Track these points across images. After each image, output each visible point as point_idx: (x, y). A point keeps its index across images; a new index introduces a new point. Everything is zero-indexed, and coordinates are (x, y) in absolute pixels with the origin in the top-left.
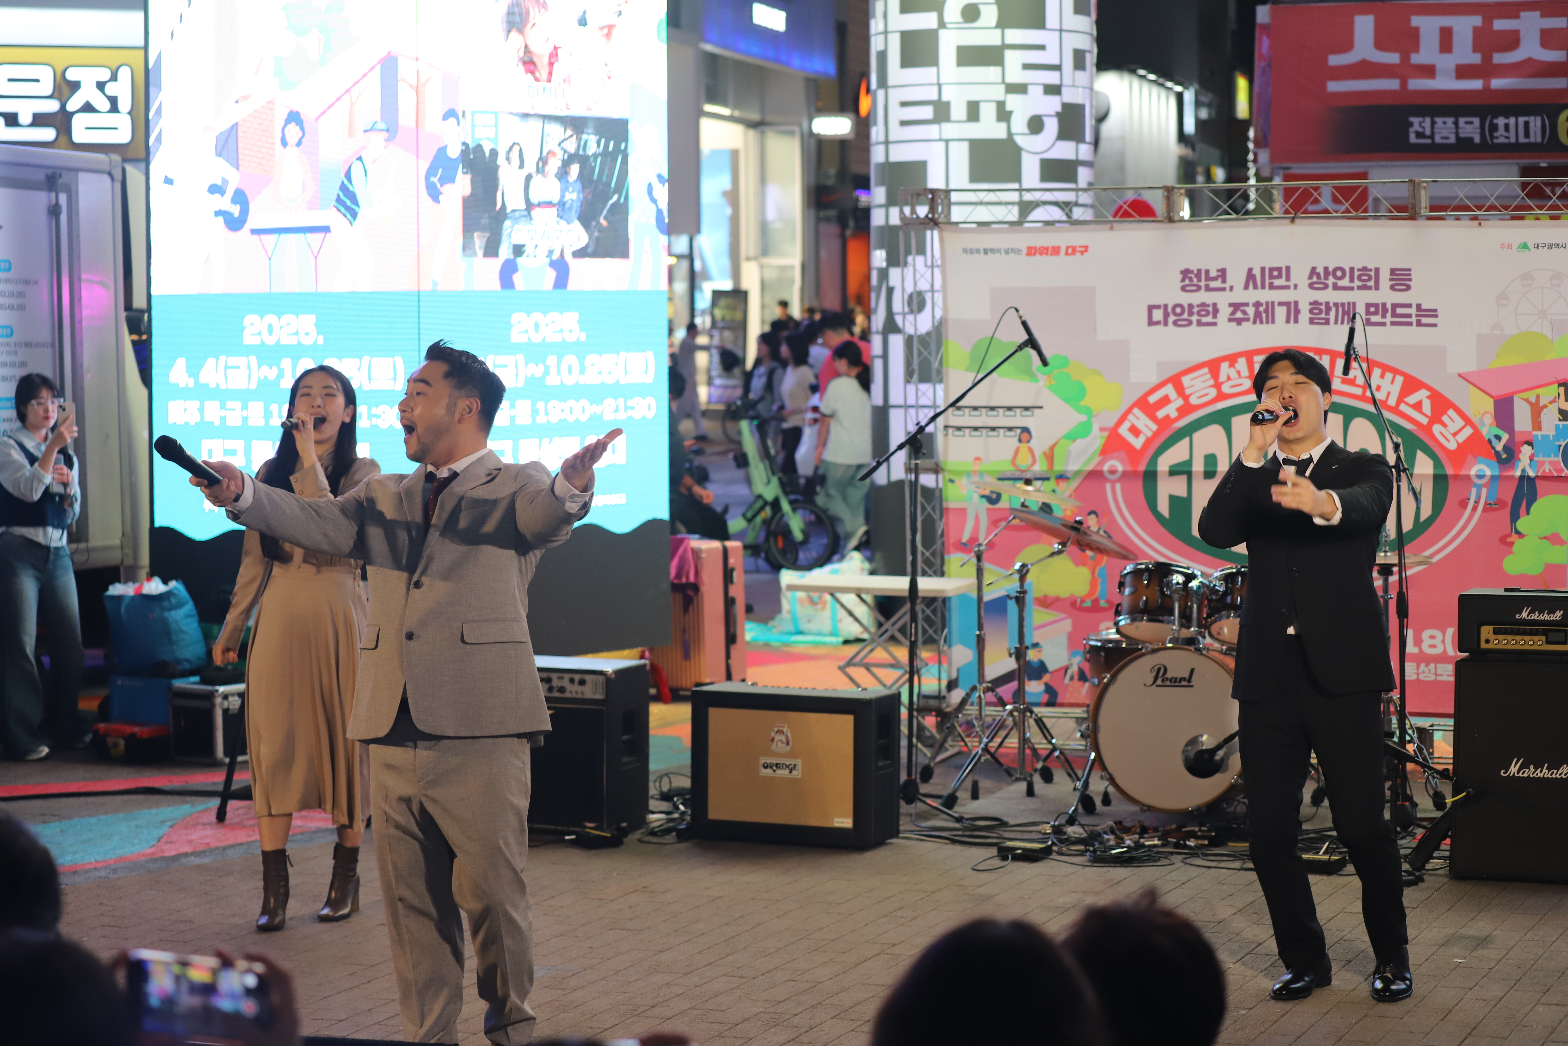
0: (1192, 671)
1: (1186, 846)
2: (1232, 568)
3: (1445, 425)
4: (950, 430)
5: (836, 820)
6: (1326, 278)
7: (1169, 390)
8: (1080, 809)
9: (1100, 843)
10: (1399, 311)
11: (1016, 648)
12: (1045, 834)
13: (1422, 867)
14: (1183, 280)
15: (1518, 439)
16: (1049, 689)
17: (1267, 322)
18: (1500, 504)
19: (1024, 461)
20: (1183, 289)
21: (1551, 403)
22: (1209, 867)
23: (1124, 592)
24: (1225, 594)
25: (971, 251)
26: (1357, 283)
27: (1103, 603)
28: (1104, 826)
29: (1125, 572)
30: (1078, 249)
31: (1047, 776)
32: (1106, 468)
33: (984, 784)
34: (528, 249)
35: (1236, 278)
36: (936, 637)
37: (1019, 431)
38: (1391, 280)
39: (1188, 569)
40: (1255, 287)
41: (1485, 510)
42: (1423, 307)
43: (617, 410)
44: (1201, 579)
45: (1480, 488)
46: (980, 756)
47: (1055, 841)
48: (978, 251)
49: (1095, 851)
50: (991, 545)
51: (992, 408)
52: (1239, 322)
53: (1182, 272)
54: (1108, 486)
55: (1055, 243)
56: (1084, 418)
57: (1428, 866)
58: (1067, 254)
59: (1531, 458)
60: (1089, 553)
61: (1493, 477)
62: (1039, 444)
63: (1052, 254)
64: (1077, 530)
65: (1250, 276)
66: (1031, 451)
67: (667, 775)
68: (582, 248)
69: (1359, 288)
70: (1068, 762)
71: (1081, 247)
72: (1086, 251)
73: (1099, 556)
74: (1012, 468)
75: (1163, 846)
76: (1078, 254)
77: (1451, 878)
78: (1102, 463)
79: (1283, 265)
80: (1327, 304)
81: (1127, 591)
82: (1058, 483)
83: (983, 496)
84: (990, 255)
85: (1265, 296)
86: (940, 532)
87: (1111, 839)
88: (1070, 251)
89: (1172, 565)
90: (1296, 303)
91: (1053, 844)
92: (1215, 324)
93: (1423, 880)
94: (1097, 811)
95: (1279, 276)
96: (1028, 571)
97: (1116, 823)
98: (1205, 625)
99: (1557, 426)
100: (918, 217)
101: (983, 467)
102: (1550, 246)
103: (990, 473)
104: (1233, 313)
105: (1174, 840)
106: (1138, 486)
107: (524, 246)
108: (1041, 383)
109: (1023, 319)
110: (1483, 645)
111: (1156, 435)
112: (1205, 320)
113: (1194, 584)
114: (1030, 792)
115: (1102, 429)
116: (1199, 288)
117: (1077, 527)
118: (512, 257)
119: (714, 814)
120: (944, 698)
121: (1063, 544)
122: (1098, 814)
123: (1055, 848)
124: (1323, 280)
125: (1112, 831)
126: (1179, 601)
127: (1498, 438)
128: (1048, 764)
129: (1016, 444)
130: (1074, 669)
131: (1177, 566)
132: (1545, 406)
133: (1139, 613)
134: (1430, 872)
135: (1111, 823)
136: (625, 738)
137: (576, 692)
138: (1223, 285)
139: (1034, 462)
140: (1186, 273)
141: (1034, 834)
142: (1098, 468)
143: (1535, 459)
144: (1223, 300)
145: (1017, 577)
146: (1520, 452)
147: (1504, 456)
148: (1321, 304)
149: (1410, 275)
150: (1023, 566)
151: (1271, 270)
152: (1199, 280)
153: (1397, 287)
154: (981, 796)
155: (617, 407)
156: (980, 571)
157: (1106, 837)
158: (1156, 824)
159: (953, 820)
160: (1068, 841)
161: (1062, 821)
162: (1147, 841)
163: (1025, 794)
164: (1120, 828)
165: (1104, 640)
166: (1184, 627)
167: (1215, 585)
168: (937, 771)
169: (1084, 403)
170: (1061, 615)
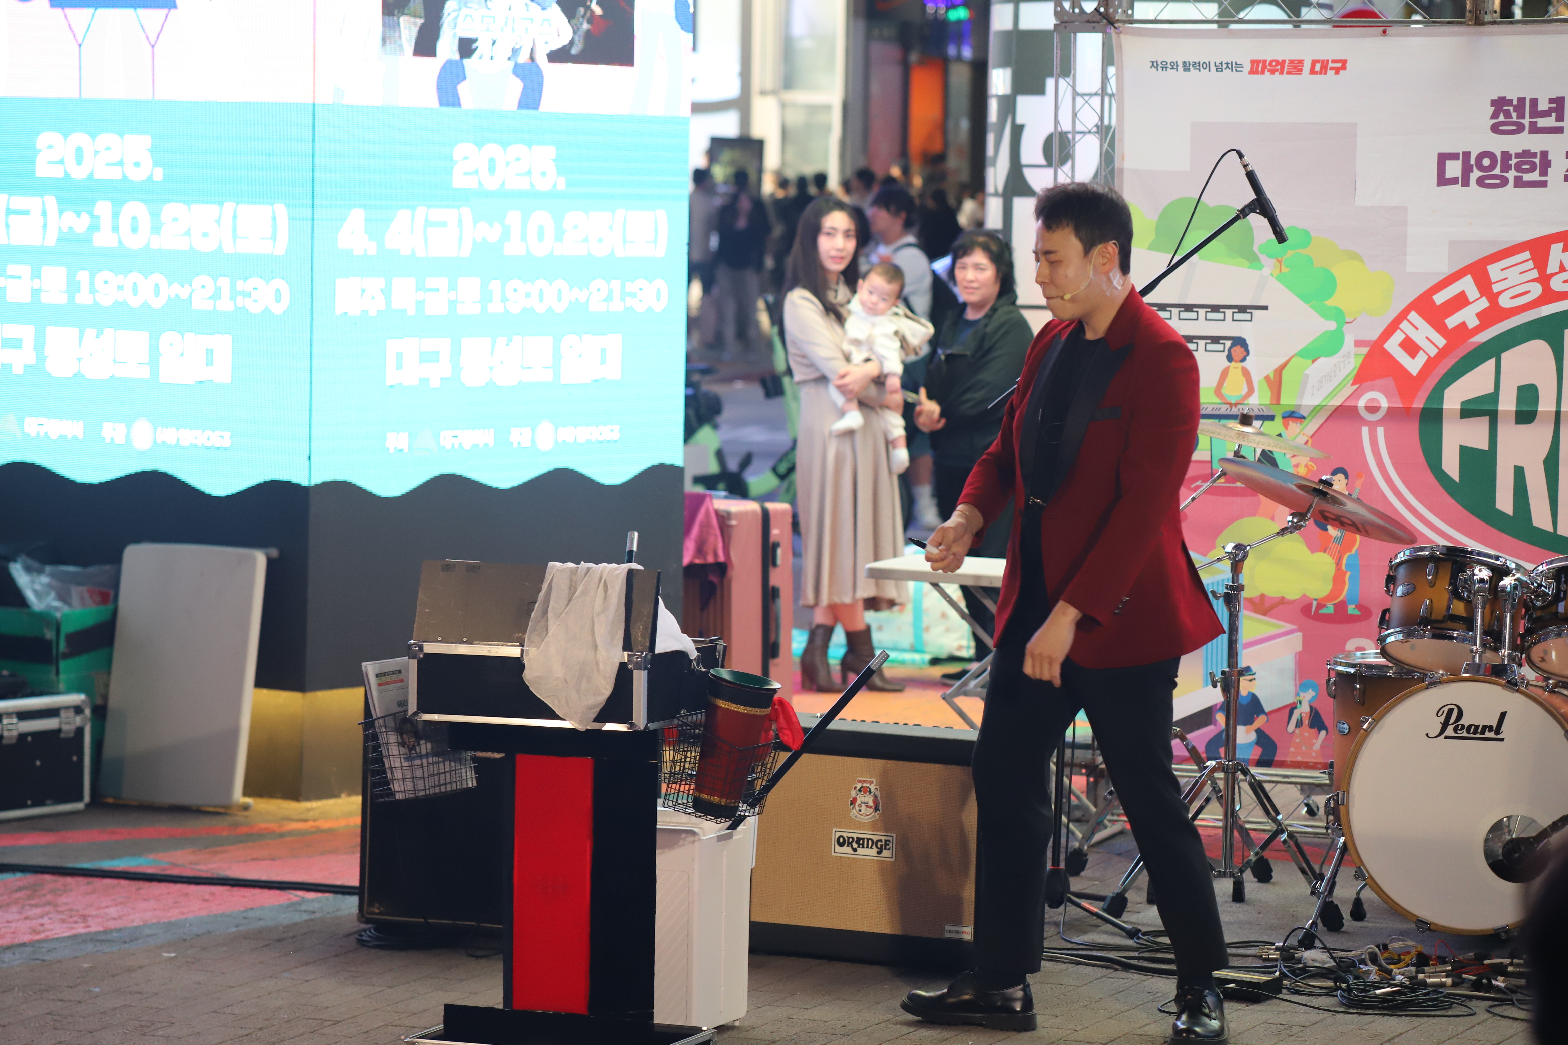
0: (1503, 715)
1: (1490, 988)
5: (947, 928)
7: (1467, 285)
8: (1320, 925)
9: (1356, 978)
11: (1223, 673)
12: (1268, 960)
14: (1495, 116)
20: (1495, 129)
23: (1394, 591)
24: (1555, 598)
25: (1165, 66)
27: (1352, 610)
28: (1359, 952)
29: (1398, 561)
30: (1331, 65)
31: (1263, 873)
32: (1362, 403)
34: (482, 47)
37: (1228, 343)
39: (1497, 559)
43: (609, 298)
44: (1518, 575)
47: (1285, 970)
48: (1174, 66)
49: (1349, 990)
51: (1189, 308)
53: (1493, 102)
54: (1365, 430)
55: (1296, 56)
56: (1332, 325)
58: (1313, 72)
62: (1259, 364)
63: (1289, 72)
64: (1322, 494)
66: (1246, 373)
68: (564, 47)
71: (1335, 61)
72: (1344, 67)
75: (1455, 985)
76: (1331, 73)
78: (1356, 395)
81: (1400, 591)
82: (1286, 426)
84: (1194, 72)
87: (1372, 971)
88: (1318, 67)
89: (1471, 553)
91: (1283, 975)
92: (1543, 184)
94: (1343, 929)
96: (1245, 556)
97: (1378, 946)
98: (1521, 646)
100: (1082, 11)
105: (1474, 978)
107: (475, 40)
108: (1266, 271)
109: (1250, 168)
111: (1443, 353)
112: (1527, 177)
113: (1507, 582)
114: (1239, 895)
115: (1358, 344)
116: (1520, 129)
117: (1322, 491)
121: (1301, 515)
122: (1345, 933)
123: (1285, 982)
125: (1374, 959)
126: (1483, 608)
128: (1266, 854)
129: (1227, 364)
130: (1304, 709)
131: (1479, 554)
133: (1419, 625)
135: (1372, 947)
138: (1559, 124)
139: (1251, 391)
140: (1499, 104)
141: (1250, 960)
142: (1350, 403)
144: (1558, 147)
145: (1227, 565)
150: (1238, 547)
152: (1521, 116)
155: (610, 292)
157: (1364, 968)
158: (1442, 952)
159: (1124, 934)
160: (1306, 972)
161: (1293, 941)
162: (1430, 977)
163: (1231, 899)
164: (1386, 955)
165: (1360, 665)
166: (1490, 648)
167: (1540, 585)
168: (1091, 858)
169: (1330, 303)
170: (1286, 626)
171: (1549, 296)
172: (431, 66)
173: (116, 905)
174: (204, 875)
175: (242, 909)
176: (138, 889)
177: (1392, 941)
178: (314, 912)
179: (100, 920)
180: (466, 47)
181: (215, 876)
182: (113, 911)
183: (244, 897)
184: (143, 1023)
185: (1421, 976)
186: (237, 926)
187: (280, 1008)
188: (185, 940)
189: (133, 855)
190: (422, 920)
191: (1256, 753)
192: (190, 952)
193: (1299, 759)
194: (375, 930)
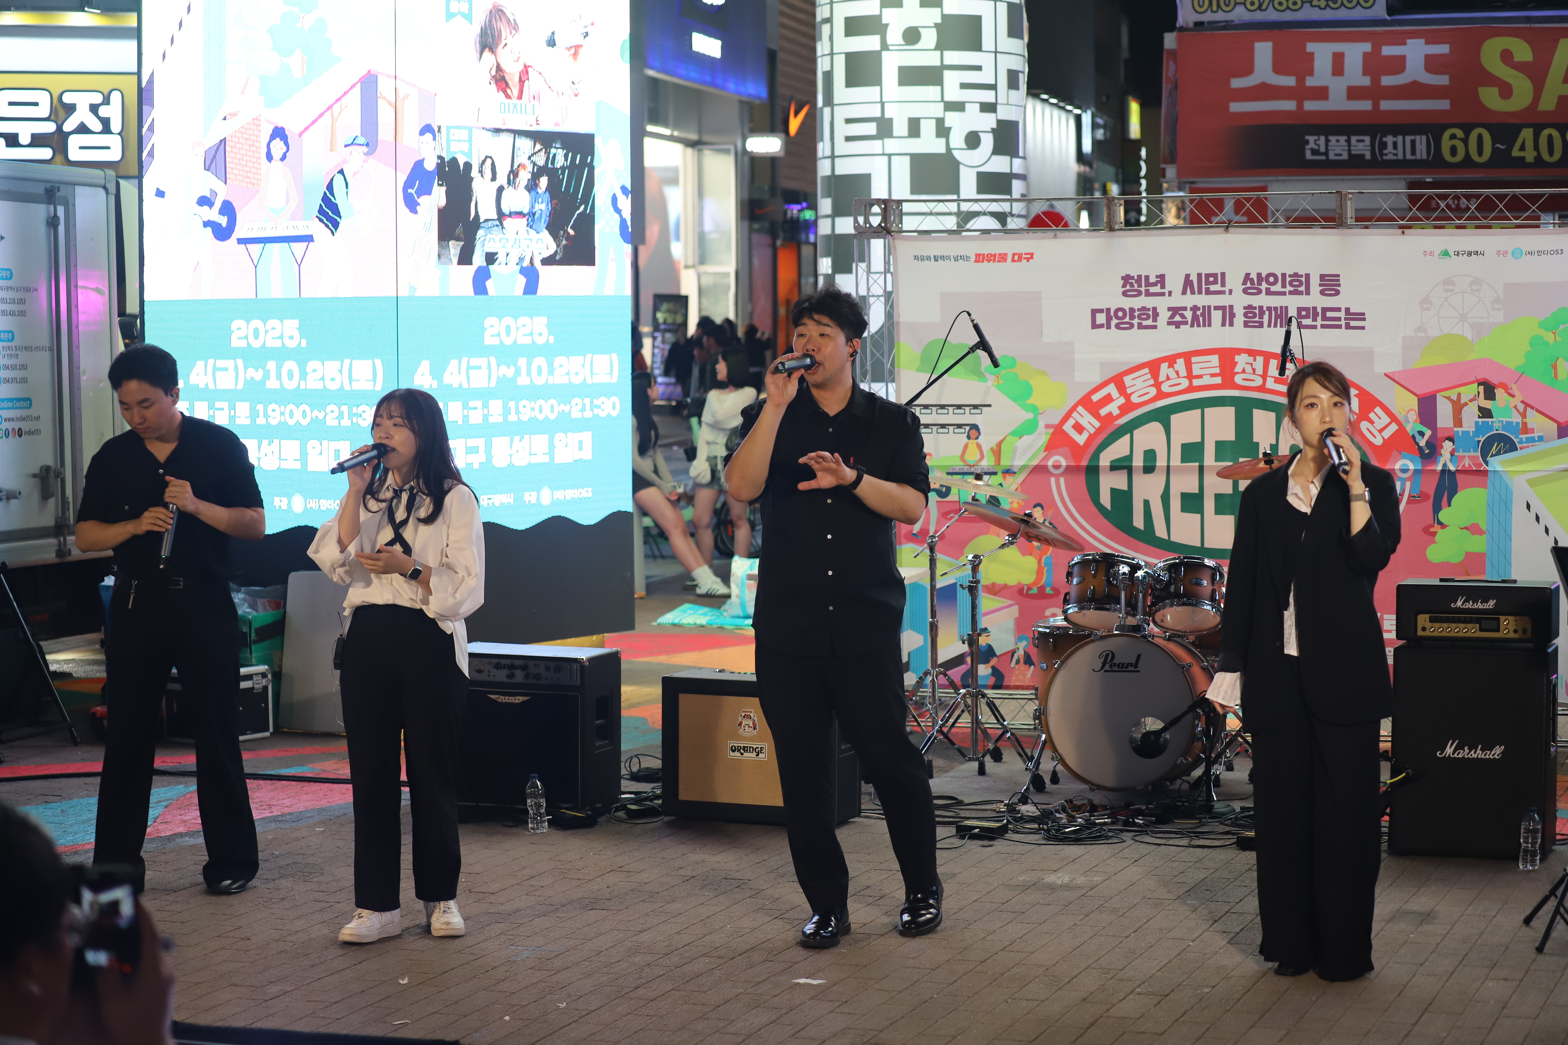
1: (1134, 824)
2: (1174, 559)
3: (1372, 422)
6: (1260, 284)
7: (1112, 389)
8: (1031, 788)
9: (1053, 821)
10: (1329, 314)
12: (1000, 812)
14: (1124, 286)
15: (1440, 435)
17: (1204, 326)
18: (1423, 496)
19: (972, 456)
20: (1125, 294)
21: (1471, 401)
22: (1159, 845)
23: (1072, 581)
24: (1169, 583)
25: (922, 258)
26: (1289, 288)
28: (1055, 805)
29: (1073, 562)
30: (1024, 256)
31: (997, 756)
32: (1050, 463)
33: (938, 763)
34: (501, 257)
35: (1175, 283)
37: (968, 428)
38: (1320, 285)
39: (1133, 559)
40: (1193, 293)
42: (1352, 311)
43: (583, 410)
44: (1145, 570)
45: (1404, 481)
46: (935, 738)
47: (1010, 819)
48: (928, 258)
49: (1048, 831)
50: (942, 537)
51: (942, 407)
52: (1178, 325)
53: (1123, 278)
54: (1053, 480)
55: (1002, 251)
56: (1030, 416)
58: (1013, 260)
59: (1452, 454)
60: (1035, 544)
61: (1416, 471)
62: (987, 440)
63: (1000, 261)
64: (1026, 522)
65: (1188, 281)
66: (979, 446)
67: (636, 756)
68: (551, 256)
69: (1291, 293)
70: (1017, 742)
71: (1026, 254)
72: (1032, 258)
73: (1045, 547)
75: (1112, 823)
76: (1024, 261)
78: (1046, 458)
79: (1218, 271)
80: (1261, 308)
81: (1075, 581)
82: (1004, 478)
84: (940, 262)
85: (1202, 300)
87: (1062, 817)
88: (1016, 258)
89: (1118, 556)
90: (1231, 307)
91: (1008, 821)
92: (1154, 327)
94: (1046, 790)
95: (1215, 282)
96: (980, 562)
97: (1066, 801)
98: (1150, 613)
99: (1477, 423)
100: (871, 226)
102: (1470, 254)
103: (940, 468)
104: (1172, 317)
105: (1124, 818)
106: (1081, 481)
107: (497, 253)
108: (989, 383)
109: (975, 322)
110: (1420, 633)
111: (1098, 431)
112: (1145, 323)
113: (1140, 574)
114: (982, 771)
115: (1047, 426)
116: (1139, 293)
117: (1026, 520)
119: (683, 796)
121: (1013, 536)
122: (1046, 792)
123: (1010, 827)
124: (1256, 286)
125: (1064, 810)
126: (1125, 590)
127: (1422, 434)
128: (999, 744)
129: (967, 441)
130: (1020, 653)
131: (1122, 557)
132: (1466, 404)
133: (1087, 602)
135: (1063, 802)
136: (597, 722)
137: (552, 679)
138: (1163, 291)
139: (982, 457)
140: (1126, 279)
141: (989, 812)
142: (1042, 464)
143: (1456, 454)
144: (1162, 305)
145: (969, 567)
146: (1442, 447)
147: (1427, 451)
148: (1255, 308)
149: (1339, 280)
150: (976, 557)
151: (1208, 276)
152: (1140, 285)
153: (1326, 292)
155: (584, 405)
156: (933, 562)
157: (1058, 815)
160: (1022, 819)
161: (1015, 800)
162: (1098, 819)
163: (977, 773)
164: (1071, 807)
165: (1053, 627)
166: (1130, 615)
167: (1159, 575)
169: (1029, 402)
170: (1008, 602)
171: (1161, 395)
173: (289, 798)
176: (303, 788)
177: (1075, 797)
179: (280, 806)
180: (491, 258)
182: (287, 801)
184: (305, 872)
185: (1092, 819)
188: (331, 819)
189: (299, 765)
190: (475, 804)
191: (992, 681)
192: (334, 826)
193: (1018, 684)
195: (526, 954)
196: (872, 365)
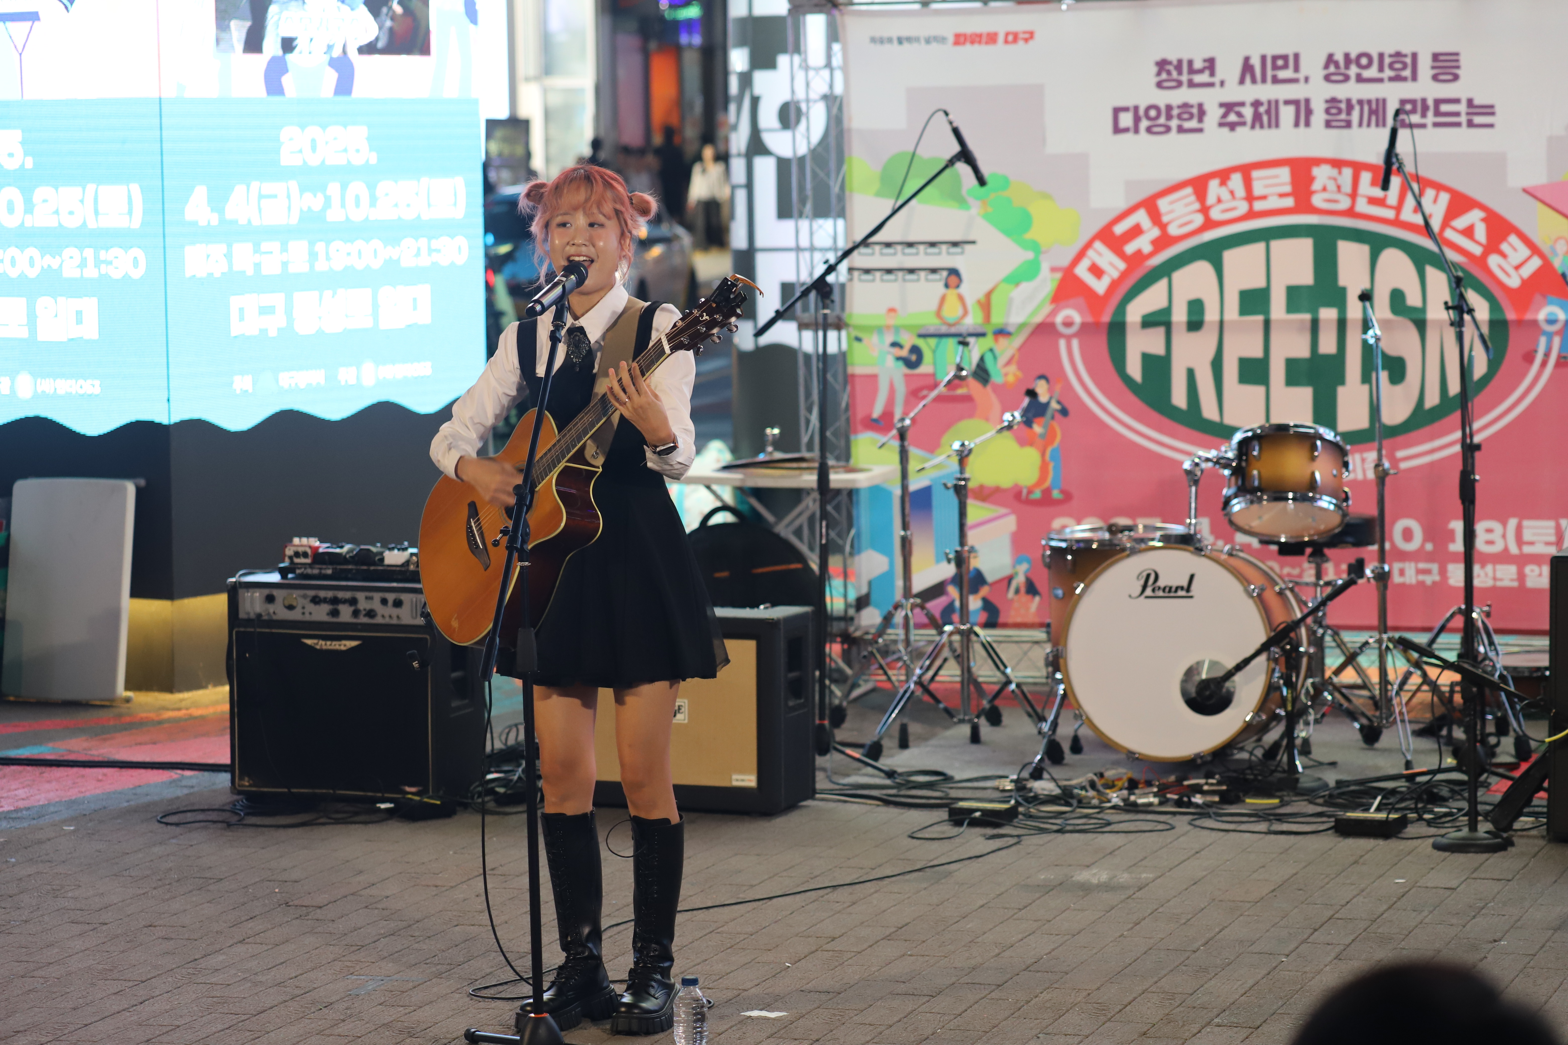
0: (1192, 577)
1: (1190, 804)
3: (1504, 255)
4: (856, 274)
5: (734, 777)
6: (1347, 67)
7: (1141, 217)
8: (1047, 759)
10: (1444, 108)
11: (957, 552)
12: (1004, 791)
13: (1509, 828)
14: (1159, 74)
16: (988, 606)
17: (1270, 126)
19: (952, 311)
20: (1159, 85)
25: (881, 41)
26: (1388, 73)
27: (1056, 494)
28: (1080, 780)
30: (1021, 36)
31: (995, 718)
32: (1059, 319)
33: (914, 728)
35: (1228, 69)
36: (840, 542)
37: (945, 274)
38: (1433, 68)
40: (1254, 81)
41: (1558, 364)
42: (1476, 102)
43: (417, 254)
45: (1550, 336)
46: (913, 693)
47: (1020, 799)
48: (890, 40)
50: (915, 420)
51: (911, 245)
52: (1233, 126)
53: (1157, 63)
54: (1062, 343)
55: (991, 29)
56: (1030, 255)
57: (1517, 826)
58: (1006, 42)
62: (972, 290)
63: (987, 43)
65: (1247, 68)
66: (961, 298)
68: (370, 43)
69: (1391, 79)
71: (1025, 32)
72: (1032, 38)
74: (936, 321)
75: (1161, 804)
76: (1021, 43)
77: (1550, 841)
78: (1054, 313)
79: (1290, 51)
80: (1349, 101)
82: (996, 340)
83: (899, 359)
84: (906, 45)
85: (1266, 92)
86: (843, 405)
87: (1090, 796)
88: (1010, 38)
90: (1307, 101)
91: (1018, 804)
92: (1200, 130)
93: (1512, 844)
94: (1065, 761)
95: (1285, 66)
97: (1096, 774)
101: (898, 321)
103: (907, 328)
104: (1225, 116)
105: (1176, 797)
106: (1101, 343)
108: (974, 211)
109: (955, 124)
111: (1124, 275)
112: (1187, 125)
114: (975, 738)
115: (1054, 270)
116: (1180, 84)
118: (280, 52)
120: (852, 619)
122: (1067, 764)
123: (1021, 809)
124: (1343, 70)
125: (1093, 785)
128: (997, 702)
130: (1020, 580)
134: (1519, 833)
135: (1091, 776)
136: (454, 675)
137: (390, 617)
138: (1211, 80)
139: (966, 313)
140: (1162, 65)
141: (989, 791)
142: (1049, 320)
144: (1211, 99)
145: (955, 460)
148: (1340, 101)
149: (1457, 61)
150: (963, 446)
151: (1275, 58)
152: (1180, 73)
153: (1442, 77)
154: (911, 744)
155: (419, 249)
156: (904, 455)
157: (1083, 793)
158: (1149, 776)
159: (882, 775)
160: (1037, 800)
161: (1025, 774)
162: (1140, 798)
163: (968, 741)
164: (1103, 781)
165: (1071, 540)
168: (850, 713)
169: (1029, 236)
170: (1002, 510)
171: (1209, 224)
172: (259, 62)
173: (23, 788)
174: (96, 759)
175: (131, 786)
176: (41, 773)
177: (1107, 769)
178: (192, 787)
179: (10, 800)
180: (288, 45)
181: (106, 760)
182: (21, 793)
183: (132, 776)
184: (54, 887)
185: (1132, 798)
186: (128, 801)
187: (171, 869)
188: (85, 815)
189: (35, 744)
190: (286, 790)
191: (983, 617)
192: (89, 825)
193: (1019, 620)
194: (247, 800)
195: (371, 986)
196: (815, 189)
